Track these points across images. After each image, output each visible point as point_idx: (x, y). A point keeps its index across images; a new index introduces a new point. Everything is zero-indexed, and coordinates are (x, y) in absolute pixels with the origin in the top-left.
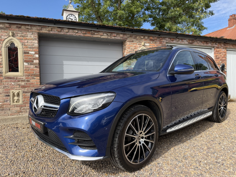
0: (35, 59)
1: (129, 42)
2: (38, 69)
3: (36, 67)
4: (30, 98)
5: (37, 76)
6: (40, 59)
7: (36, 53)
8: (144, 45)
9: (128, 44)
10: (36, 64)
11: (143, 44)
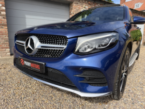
0: (3, 11)
1: (75, 3)
2: (6, 20)
3: (4, 18)
4: (15, 41)
5: (5, 25)
6: (6, 11)
7: (2, 6)
8: (85, 8)
9: (74, 5)
10: (3, 15)
11: (84, 6)
